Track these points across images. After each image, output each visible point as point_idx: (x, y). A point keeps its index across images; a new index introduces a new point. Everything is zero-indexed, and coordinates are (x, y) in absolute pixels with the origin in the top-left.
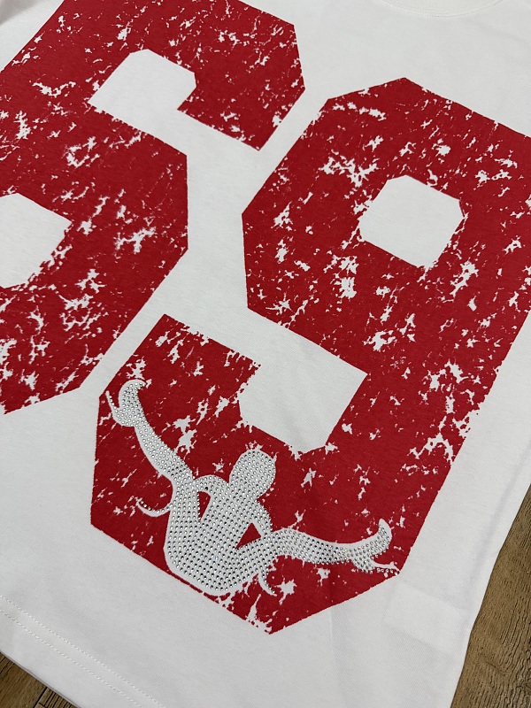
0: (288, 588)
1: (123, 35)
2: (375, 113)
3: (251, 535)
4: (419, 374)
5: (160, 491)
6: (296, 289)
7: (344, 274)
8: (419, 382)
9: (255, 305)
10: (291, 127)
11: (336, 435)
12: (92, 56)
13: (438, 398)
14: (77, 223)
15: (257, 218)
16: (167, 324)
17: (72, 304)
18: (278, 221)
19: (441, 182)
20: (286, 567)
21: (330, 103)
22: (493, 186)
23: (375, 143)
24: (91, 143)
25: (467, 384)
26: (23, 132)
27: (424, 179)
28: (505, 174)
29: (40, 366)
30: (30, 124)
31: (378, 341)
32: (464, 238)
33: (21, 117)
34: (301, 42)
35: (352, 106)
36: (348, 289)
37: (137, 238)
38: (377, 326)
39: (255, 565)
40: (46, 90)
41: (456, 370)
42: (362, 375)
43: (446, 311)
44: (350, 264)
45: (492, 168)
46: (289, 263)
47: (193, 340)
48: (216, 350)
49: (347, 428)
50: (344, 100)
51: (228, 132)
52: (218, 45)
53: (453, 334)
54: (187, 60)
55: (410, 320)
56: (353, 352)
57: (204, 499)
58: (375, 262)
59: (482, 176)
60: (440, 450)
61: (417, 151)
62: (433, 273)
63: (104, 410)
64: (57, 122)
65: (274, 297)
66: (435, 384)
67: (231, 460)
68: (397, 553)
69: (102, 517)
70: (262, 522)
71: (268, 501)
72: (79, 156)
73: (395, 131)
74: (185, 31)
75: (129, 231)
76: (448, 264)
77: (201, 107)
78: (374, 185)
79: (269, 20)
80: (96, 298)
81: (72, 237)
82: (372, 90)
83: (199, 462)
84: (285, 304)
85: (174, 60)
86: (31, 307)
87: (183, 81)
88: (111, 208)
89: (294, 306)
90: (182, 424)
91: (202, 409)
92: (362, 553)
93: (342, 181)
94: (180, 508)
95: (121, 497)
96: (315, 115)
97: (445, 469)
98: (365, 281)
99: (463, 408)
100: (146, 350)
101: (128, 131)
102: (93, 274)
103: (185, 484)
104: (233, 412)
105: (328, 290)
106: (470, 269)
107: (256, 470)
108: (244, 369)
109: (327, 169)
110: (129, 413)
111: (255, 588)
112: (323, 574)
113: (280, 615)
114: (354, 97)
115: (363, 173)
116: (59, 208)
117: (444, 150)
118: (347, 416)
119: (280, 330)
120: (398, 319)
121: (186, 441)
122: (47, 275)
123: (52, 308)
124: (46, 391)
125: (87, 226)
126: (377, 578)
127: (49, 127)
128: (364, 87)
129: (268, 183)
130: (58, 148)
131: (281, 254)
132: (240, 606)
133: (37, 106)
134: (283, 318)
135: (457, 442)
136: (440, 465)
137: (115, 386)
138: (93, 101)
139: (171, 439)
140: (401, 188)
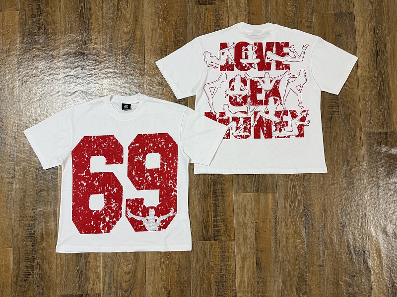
0: (164, 224)
1: (86, 156)
2: (137, 145)
3: (156, 220)
4: (167, 185)
5: (141, 222)
6: (142, 183)
7: (148, 176)
8: (167, 186)
9: (138, 189)
10: (125, 156)
11: (160, 201)
12: (85, 163)
13: (171, 187)
14: (104, 194)
15: (130, 175)
16: (127, 200)
17: (112, 206)
18: (133, 174)
19: (154, 151)
20: (162, 221)
21: (129, 147)
22: (162, 146)
23: (140, 151)
24: (97, 179)
25: (174, 182)
26: (85, 184)
27: (151, 152)
28: (163, 143)
29: (114, 217)
30: (85, 182)
31: (158, 184)
32: (162, 159)
33: (82, 182)
34: (117, 138)
35: (133, 146)
36: (150, 178)
37: (115, 190)
38: (157, 181)
39: (159, 223)
40: (82, 175)
41: (171, 181)
42: (159, 190)
43: (166, 173)
44: (148, 174)
45: (160, 143)
46: (139, 180)
47: (133, 200)
48: (137, 199)
49: (161, 199)
50: (130, 145)
51: (116, 164)
52: (103, 148)
53: (168, 176)
54: (101, 154)
55: (161, 177)
56: (156, 187)
57: (147, 220)
58: (151, 171)
59: (160, 146)
60: (174, 194)
61: (147, 148)
62: (161, 168)
63: (127, 217)
64: (89, 179)
65: (140, 187)
66: (169, 185)
67: (148, 213)
68: (175, 211)
69: (136, 230)
70: (156, 218)
71: (156, 215)
72: (96, 182)
73: (142, 146)
74: (96, 148)
75: (113, 190)
76: (162, 165)
77: (109, 162)
78: (144, 158)
79: (108, 136)
80: (115, 203)
81: (105, 196)
82: (134, 140)
83: (144, 216)
84: (142, 187)
85: (98, 155)
86: (107, 210)
87: (102, 159)
88: (108, 188)
89: (144, 186)
90: (138, 212)
91: (140, 209)
92: (171, 214)
93: (139, 161)
94: (145, 223)
95: (137, 226)
96: (128, 151)
97: (176, 196)
98: (152, 175)
99: (175, 186)
100: (127, 206)
101: (101, 174)
102: (112, 200)
103: (144, 220)
104: (144, 207)
105: (147, 180)
106: (166, 164)
107: (152, 212)
108: (142, 200)
109: (136, 160)
110: (131, 215)
111: (160, 226)
112: (167, 219)
113: (164, 227)
114: (132, 143)
115: (141, 157)
116: (100, 193)
117: (152, 145)
118: (160, 197)
119: (144, 191)
120: (159, 178)
121: (141, 214)
122: (106, 204)
123: (110, 208)
124: (118, 220)
125: (106, 193)
126: (174, 215)
127: (88, 181)
128: (132, 141)
129: (128, 169)
130: (92, 184)
131: (137, 179)
132: (159, 229)
133: (83, 178)
134: (143, 188)
135: (176, 191)
136: (175, 196)
137: (126, 213)
138: (91, 172)
139: (138, 215)
140: (148, 156)
